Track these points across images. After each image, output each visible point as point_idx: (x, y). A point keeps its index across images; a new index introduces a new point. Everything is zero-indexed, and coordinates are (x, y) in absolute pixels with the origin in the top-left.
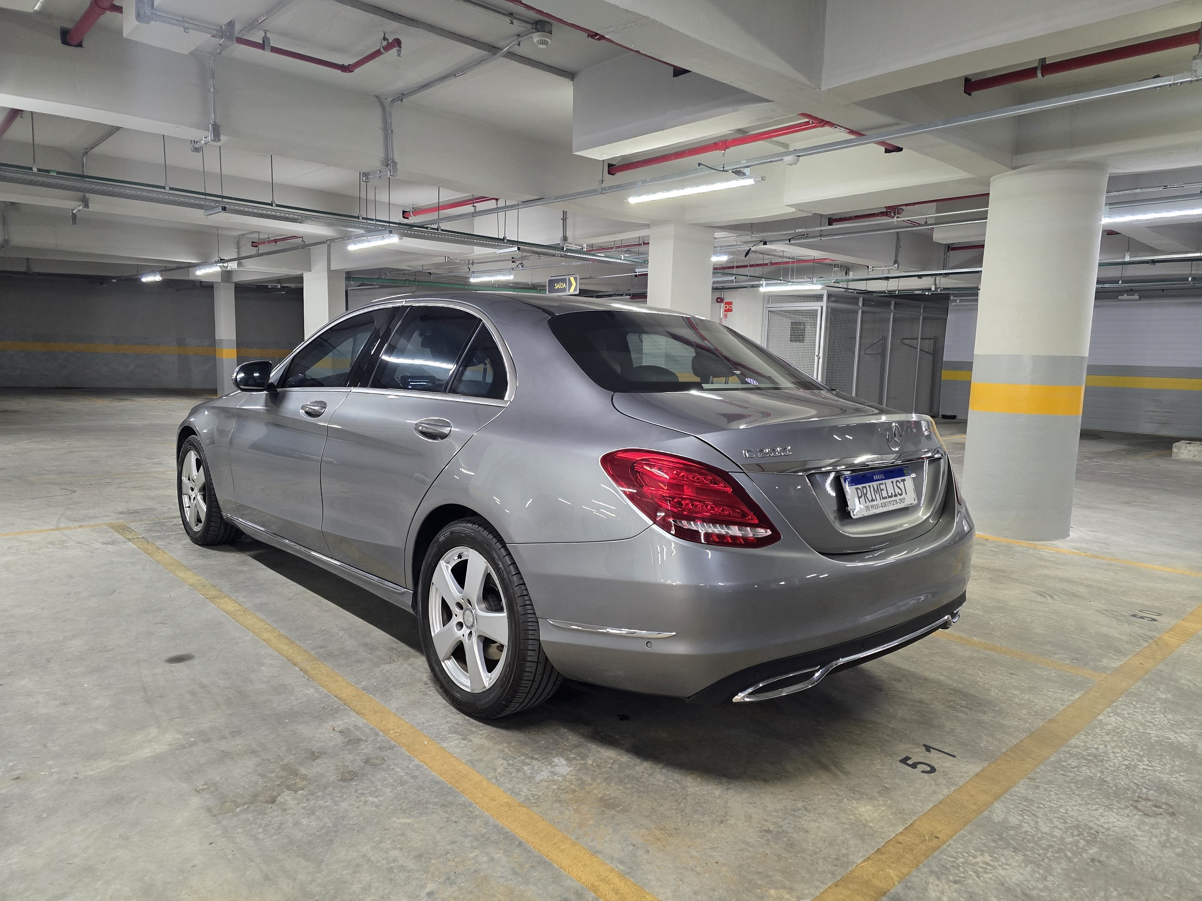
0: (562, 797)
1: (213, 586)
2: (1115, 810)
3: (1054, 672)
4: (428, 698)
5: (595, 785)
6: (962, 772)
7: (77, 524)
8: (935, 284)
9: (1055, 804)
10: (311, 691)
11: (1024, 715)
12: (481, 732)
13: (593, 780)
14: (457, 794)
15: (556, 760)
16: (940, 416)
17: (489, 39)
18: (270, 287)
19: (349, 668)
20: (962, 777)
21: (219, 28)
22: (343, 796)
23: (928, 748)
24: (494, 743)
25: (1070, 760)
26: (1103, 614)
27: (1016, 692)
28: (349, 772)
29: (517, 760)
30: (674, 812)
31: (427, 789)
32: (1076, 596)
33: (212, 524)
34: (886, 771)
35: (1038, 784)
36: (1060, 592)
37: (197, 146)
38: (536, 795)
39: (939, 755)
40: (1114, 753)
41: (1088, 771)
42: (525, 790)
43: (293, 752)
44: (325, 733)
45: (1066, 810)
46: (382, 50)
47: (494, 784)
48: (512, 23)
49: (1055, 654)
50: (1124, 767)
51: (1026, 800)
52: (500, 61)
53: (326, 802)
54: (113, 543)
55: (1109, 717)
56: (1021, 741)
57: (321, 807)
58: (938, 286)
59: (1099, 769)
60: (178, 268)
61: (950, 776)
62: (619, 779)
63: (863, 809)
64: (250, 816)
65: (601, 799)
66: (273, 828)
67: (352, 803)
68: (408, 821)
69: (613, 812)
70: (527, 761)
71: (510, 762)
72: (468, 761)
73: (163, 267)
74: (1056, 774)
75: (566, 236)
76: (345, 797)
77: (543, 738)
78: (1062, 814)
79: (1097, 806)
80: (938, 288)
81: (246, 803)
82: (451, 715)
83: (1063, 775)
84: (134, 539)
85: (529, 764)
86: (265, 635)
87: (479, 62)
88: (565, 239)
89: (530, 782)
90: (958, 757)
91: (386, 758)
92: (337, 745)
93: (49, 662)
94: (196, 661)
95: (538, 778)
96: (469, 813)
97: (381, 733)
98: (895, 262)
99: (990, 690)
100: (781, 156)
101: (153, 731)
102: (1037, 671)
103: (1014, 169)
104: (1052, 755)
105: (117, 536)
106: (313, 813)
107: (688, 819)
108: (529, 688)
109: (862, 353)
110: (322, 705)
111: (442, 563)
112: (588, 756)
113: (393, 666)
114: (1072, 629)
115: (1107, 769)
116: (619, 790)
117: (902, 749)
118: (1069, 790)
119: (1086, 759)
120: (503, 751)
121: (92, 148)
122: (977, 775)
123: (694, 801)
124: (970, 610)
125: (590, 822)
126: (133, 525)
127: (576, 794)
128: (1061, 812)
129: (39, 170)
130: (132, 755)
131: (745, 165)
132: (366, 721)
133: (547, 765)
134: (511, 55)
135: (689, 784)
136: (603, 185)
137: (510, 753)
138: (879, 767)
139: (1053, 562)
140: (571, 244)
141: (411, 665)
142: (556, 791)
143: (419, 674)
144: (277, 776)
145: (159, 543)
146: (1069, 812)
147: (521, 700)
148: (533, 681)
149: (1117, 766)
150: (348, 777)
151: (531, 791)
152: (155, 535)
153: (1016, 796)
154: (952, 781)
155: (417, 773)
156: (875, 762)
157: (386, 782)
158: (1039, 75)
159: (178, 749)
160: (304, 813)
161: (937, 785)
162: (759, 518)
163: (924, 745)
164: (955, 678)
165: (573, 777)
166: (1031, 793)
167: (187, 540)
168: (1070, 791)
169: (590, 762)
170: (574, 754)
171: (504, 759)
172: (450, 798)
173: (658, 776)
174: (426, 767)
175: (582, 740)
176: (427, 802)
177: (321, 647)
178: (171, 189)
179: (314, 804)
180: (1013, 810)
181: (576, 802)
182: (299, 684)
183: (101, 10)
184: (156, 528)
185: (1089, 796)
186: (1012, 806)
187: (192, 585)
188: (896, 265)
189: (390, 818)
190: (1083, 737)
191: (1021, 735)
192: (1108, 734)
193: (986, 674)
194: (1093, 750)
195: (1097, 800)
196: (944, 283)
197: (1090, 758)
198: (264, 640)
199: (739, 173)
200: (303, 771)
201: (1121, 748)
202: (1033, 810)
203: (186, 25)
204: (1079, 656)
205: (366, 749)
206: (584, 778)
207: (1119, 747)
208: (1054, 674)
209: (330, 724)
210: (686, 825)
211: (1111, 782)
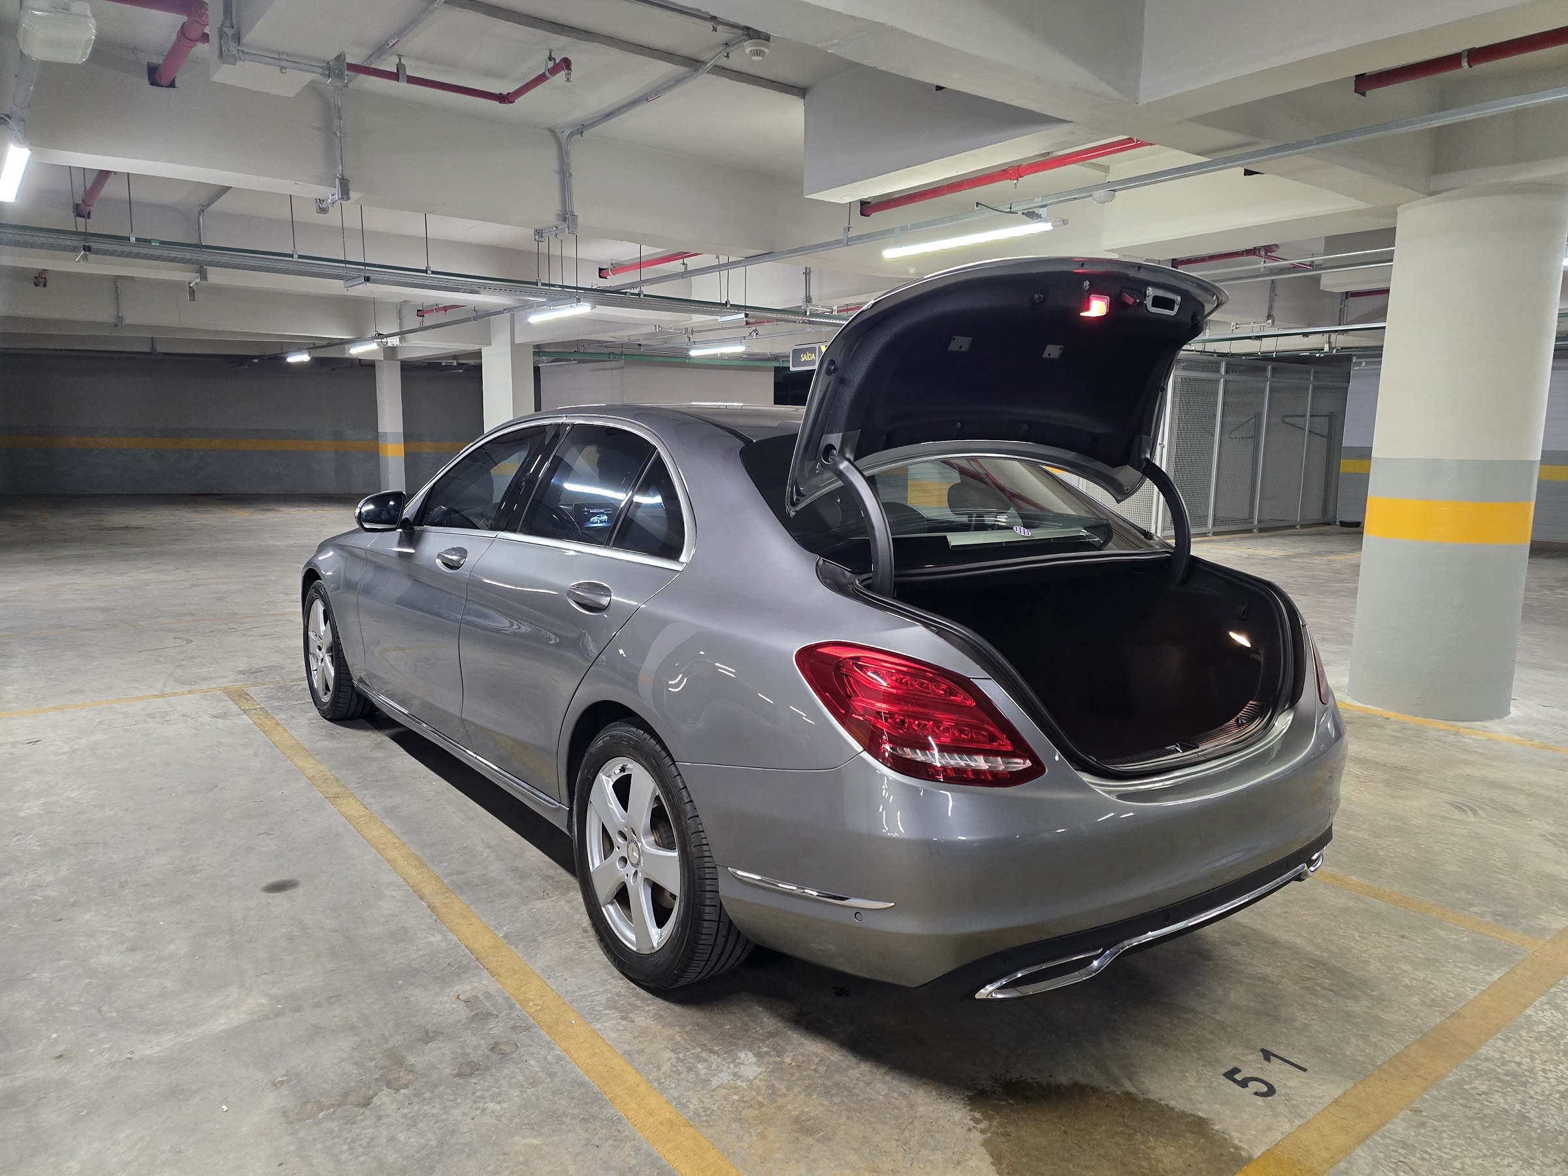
0: (744, 1113)
1: (337, 780)
2: (1537, 1168)
3: (1466, 936)
4: (585, 953)
5: (790, 1097)
6: (1314, 1096)
7: (187, 688)
8: (1329, 342)
9: (1446, 1153)
10: (437, 938)
11: (1416, 1005)
12: (647, 1009)
13: (789, 1089)
14: (604, 1103)
15: (742, 1055)
16: (1338, 523)
17: (688, 51)
18: (443, 364)
19: (489, 905)
20: (1312, 1104)
21: (325, 65)
22: (456, 1099)
23: (1267, 1055)
24: (663, 1027)
25: (1477, 1082)
26: (1549, 840)
27: (1407, 967)
28: (469, 1064)
29: (689, 1053)
30: (894, 1143)
31: (566, 1094)
32: (1512, 811)
33: (341, 695)
34: (1203, 1091)
35: (1424, 1120)
36: (1488, 805)
37: (324, 206)
38: (709, 1109)
39: (1282, 1067)
40: (1544, 1071)
41: (1502, 1100)
42: (695, 1101)
43: (402, 1031)
44: (446, 1003)
45: (1463, 1164)
46: (547, 74)
47: (656, 1089)
48: (715, 29)
49: (1471, 905)
50: (1558, 1095)
51: (1405, 1145)
52: (705, 78)
53: (434, 1107)
54: (224, 716)
55: (1543, 1010)
56: (1407, 1047)
57: (426, 1115)
58: (1333, 346)
59: (1520, 1097)
60: (329, 345)
61: (1295, 1102)
62: (824, 1088)
63: (1163, 1151)
64: (334, 1126)
65: (796, 1120)
66: (361, 1145)
67: (466, 1110)
68: (535, 1142)
69: (810, 1140)
70: (704, 1055)
71: (681, 1055)
72: (626, 1051)
73: (311, 345)
74: (1453, 1104)
75: (810, 296)
76: (459, 1101)
77: (728, 1020)
78: (1456, 1171)
79: (1511, 1160)
80: (1333, 348)
81: (332, 1105)
82: (612, 981)
83: (1464, 1106)
84: (251, 710)
85: (705, 1060)
86: (391, 854)
87: (678, 81)
88: (808, 299)
89: (703, 1088)
90: (1310, 1071)
91: (518, 1044)
92: (459, 1021)
93: (123, 887)
94: (299, 891)
95: (715, 1082)
96: (617, 1133)
97: (518, 1006)
98: (1269, 316)
99: (1367, 962)
100: (1089, 191)
101: (234, 992)
102: (1442, 934)
103: (1432, 194)
104: (1451, 1071)
105: (232, 706)
106: (415, 1125)
107: (912, 1155)
108: (708, 955)
109: (1226, 437)
110: (448, 961)
111: (602, 777)
112: (786, 1051)
113: (546, 903)
114: (1500, 865)
115: (1532, 1098)
116: (822, 1105)
117: (1230, 1055)
118: (1470, 1130)
119: (1501, 1081)
120: (673, 1038)
121: (208, 205)
122: (1336, 1102)
123: (923, 1128)
124: (1351, 832)
125: (777, 1155)
126: (253, 691)
127: (763, 1109)
128: (1454, 1168)
129: (137, 240)
130: (203, 1028)
131: (1040, 204)
132: (500, 986)
133: (730, 1062)
134: (719, 70)
135: (919, 1100)
136: (850, 234)
137: (682, 1042)
138: (1193, 1083)
139: (1482, 754)
140: (816, 306)
141: (569, 902)
142: (737, 1103)
143: (578, 916)
144: (376, 1066)
145: (280, 717)
146: (1466, 1167)
147: (699, 970)
148: (714, 945)
149: (1547, 1092)
150: (468, 1070)
151: (703, 1102)
152: (277, 704)
153: (1389, 1138)
154: (1298, 1110)
155: (556, 1068)
156: (1187, 1075)
157: (514, 1080)
158: (1465, 64)
159: (260, 1021)
160: (402, 1124)
161: (1275, 1116)
162: (1013, 742)
163: (1263, 1050)
164: (1319, 941)
165: (763, 1083)
166: (1413, 1134)
167: (315, 713)
168: (1471, 1133)
169: (788, 1060)
170: (768, 1046)
171: (672, 1051)
172: (594, 1109)
173: (879, 1086)
174: (569, 1059)
175: (781, 1025)
176: (564, 1114)
177: (458, 873)
178: (300, 257)
179: (419, 1110)
180: (1384, 1162)
181: (761, 1123)
182: (423, 927)
183: (191, 42)
184: (280, 694)
185: (1500, 1141)
186: (1382, 1156)
187: (311, 778)
188: (1270, 321)
189: (513, 1136)
190: (1499, 1043)
191: (1407, 1038)
192: (1538, 1039)
193: (1366, 935)
194: (1513, 1065)
195: (1512, 1150)
196: (1341, 341)
197: (1508, 1078)
198: (388, 861)
199: (1032, 215)
200: (411, 1059)
201: (1557, 1063)
202: (1414, 1163)
203: (283, 63)
204: (1506, 909)
205: (496, 1028)
206: (777, 1084)
207: (1552, 1061)
208: (1465, 939)
209: (454, 989)
210: (908, 1165)
211: (1536, 1120)
